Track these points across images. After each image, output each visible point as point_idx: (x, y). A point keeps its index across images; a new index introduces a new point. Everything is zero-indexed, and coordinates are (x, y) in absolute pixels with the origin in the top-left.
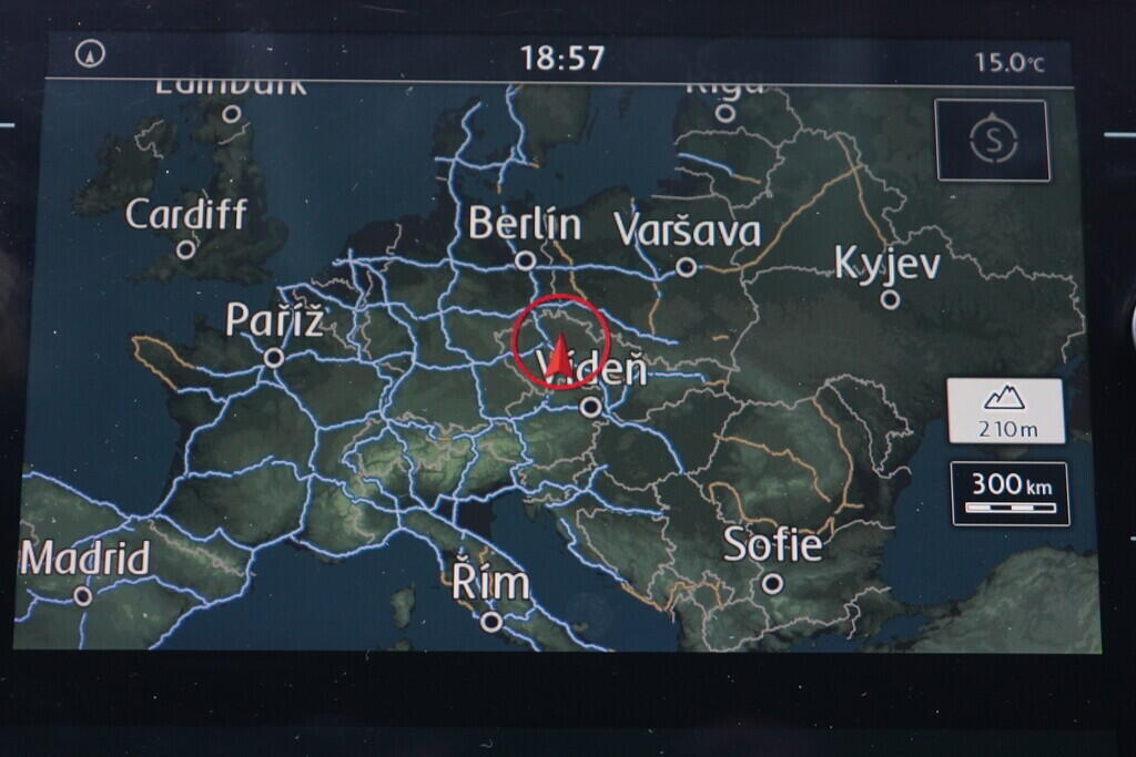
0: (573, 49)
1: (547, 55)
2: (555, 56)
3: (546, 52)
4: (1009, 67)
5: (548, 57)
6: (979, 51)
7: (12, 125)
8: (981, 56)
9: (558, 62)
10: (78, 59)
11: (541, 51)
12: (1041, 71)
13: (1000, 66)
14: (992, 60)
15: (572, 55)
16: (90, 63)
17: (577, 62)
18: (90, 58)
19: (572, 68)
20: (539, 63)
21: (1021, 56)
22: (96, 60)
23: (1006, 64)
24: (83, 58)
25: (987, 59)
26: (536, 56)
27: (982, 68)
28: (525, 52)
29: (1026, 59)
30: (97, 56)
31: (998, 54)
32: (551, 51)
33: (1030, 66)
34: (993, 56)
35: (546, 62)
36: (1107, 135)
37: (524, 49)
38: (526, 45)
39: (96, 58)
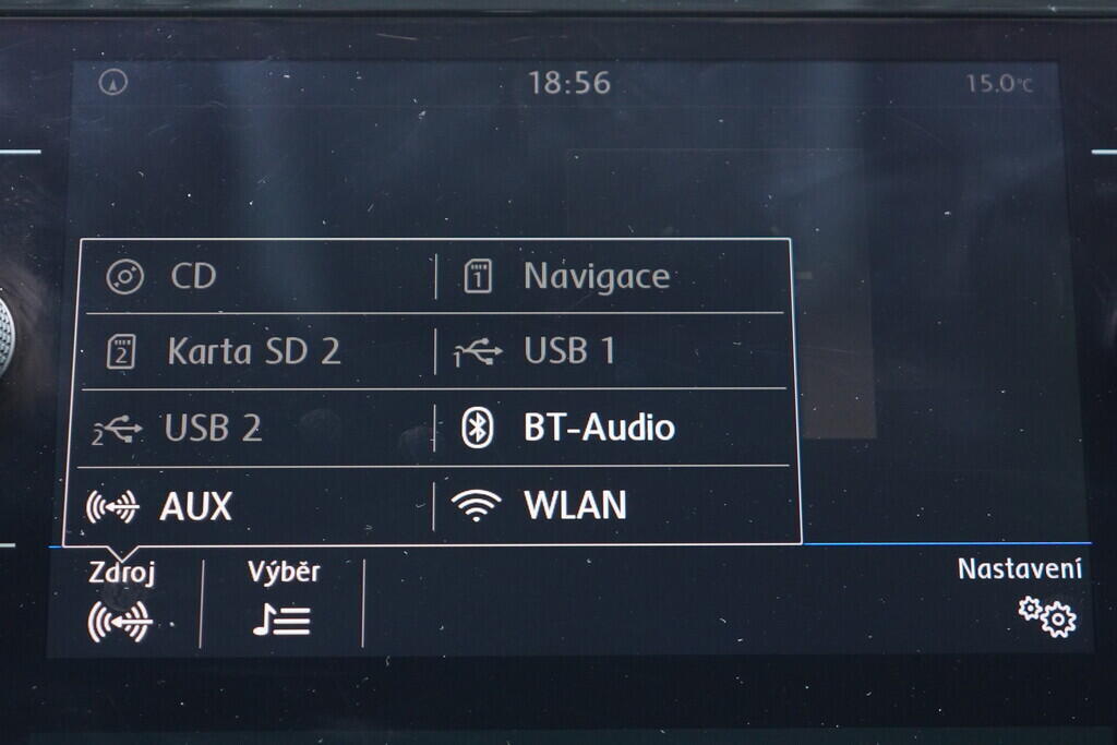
0: (579, 73)
1: (554, 81)
2: (562, 81)
3: (553, 77)
4: (999, 87)
5: (555, 82)
6: (971, 73)
7: (39, 152)
8: (972, 77)
9: (564, 87)
10: (101, 87)
11: (548, 76)
12: (1030, 91)
13: (991, 86)
14: (983, 81)
15: (578, 80)
16: (113, 91)
17: (583, 87)
18: (113, 86)
19: (579, 92)
20: (547, 88)
21: (1010, 77)
22: (119, 87)
23: (997, 85)
24: (107, 87)
25: (978, 80)
26: (543, 81)
27: (973, 89)
28: (533, 77)
29: (1016, 80)
30: (119, 85)
31: (987, 76)
32: (557, 75)
33: (1018, 86)
34: (983, 77)
35: (553, 87)
36: (1095, 152)
37: (532, 74)
38: (533, 70)
39: (119, 86)
